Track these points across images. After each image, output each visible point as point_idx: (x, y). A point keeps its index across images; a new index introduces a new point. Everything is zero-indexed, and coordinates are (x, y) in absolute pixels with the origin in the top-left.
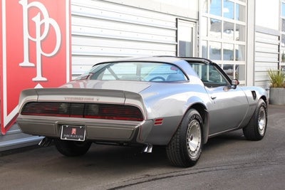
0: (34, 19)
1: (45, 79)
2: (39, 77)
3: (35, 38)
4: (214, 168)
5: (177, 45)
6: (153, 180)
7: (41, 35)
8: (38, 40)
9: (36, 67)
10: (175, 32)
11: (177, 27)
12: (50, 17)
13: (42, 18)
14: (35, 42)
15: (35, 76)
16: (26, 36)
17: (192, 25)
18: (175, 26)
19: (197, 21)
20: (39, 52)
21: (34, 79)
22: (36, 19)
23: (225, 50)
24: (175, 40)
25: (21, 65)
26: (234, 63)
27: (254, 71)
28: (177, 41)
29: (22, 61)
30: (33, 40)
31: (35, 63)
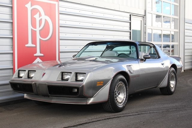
0: (35, 16)
1: (42, 55)
2: (38, 54)
3: (36, 28)
4: (148, 112)
5: (130, 32)
6: (107, 119)
7: (40, 27)
8: (38, 30)
9: (36, 47)
10: (129, 24)
11: (130, 20)
12: (45, 15)
13: (40, 15)
14: (36, 31)
15: (36, 53)
16: (30, 27)
17: (141, 19)
18: (129, 19)
19: (144, 16)
20: (38, 37)
21: (35, 55)
22: (37, 16)
23: (164, 35)
24: (129, 29)
25: (26, 45)
26: (171, 44)
27: (184, 49)
28: (130, 30)
29: (27, 43)
30: (35, 29)
31: (36, 44)
